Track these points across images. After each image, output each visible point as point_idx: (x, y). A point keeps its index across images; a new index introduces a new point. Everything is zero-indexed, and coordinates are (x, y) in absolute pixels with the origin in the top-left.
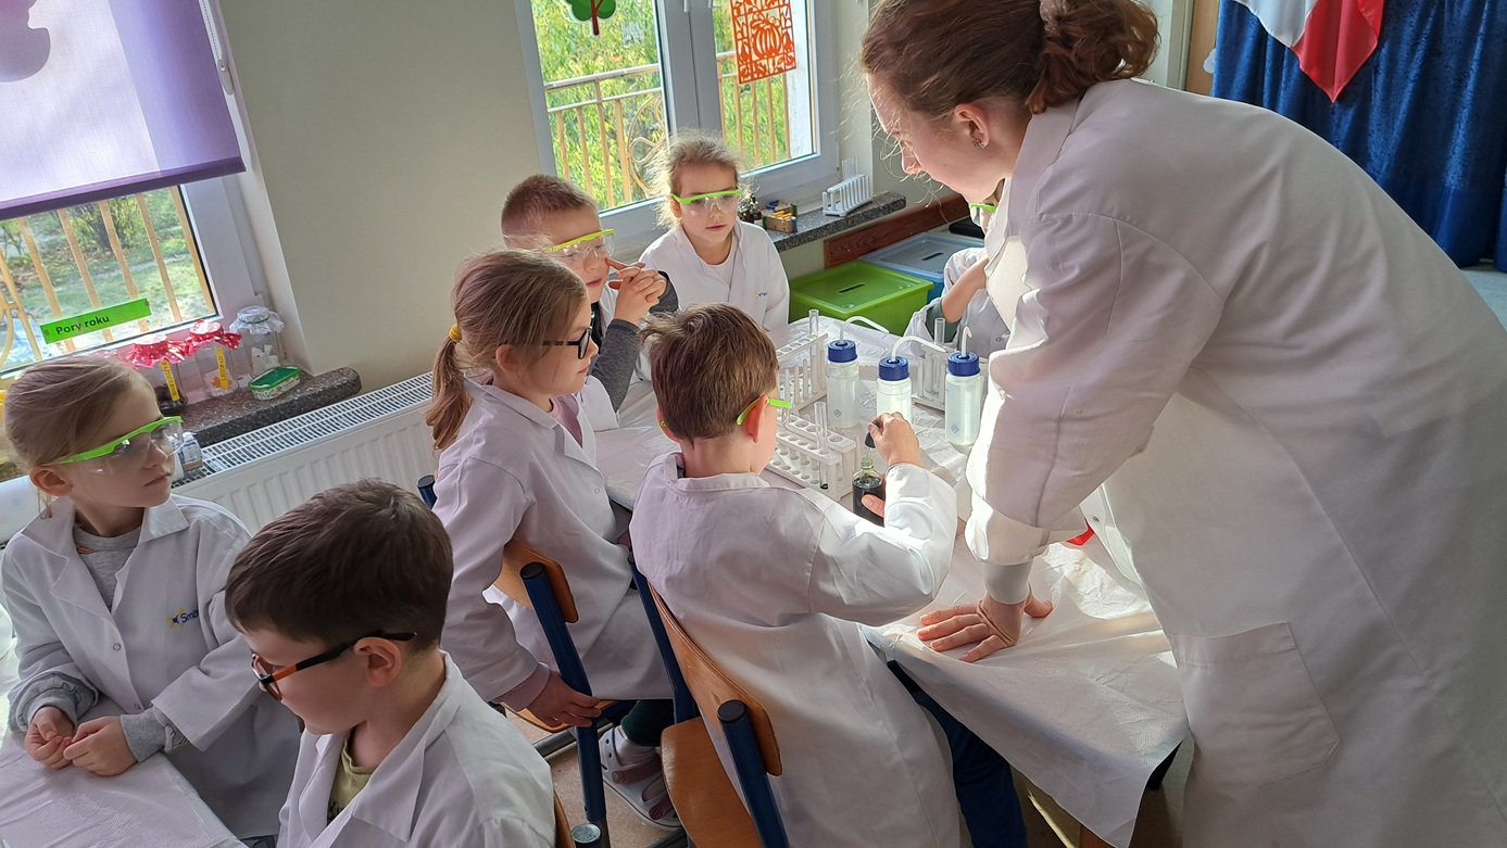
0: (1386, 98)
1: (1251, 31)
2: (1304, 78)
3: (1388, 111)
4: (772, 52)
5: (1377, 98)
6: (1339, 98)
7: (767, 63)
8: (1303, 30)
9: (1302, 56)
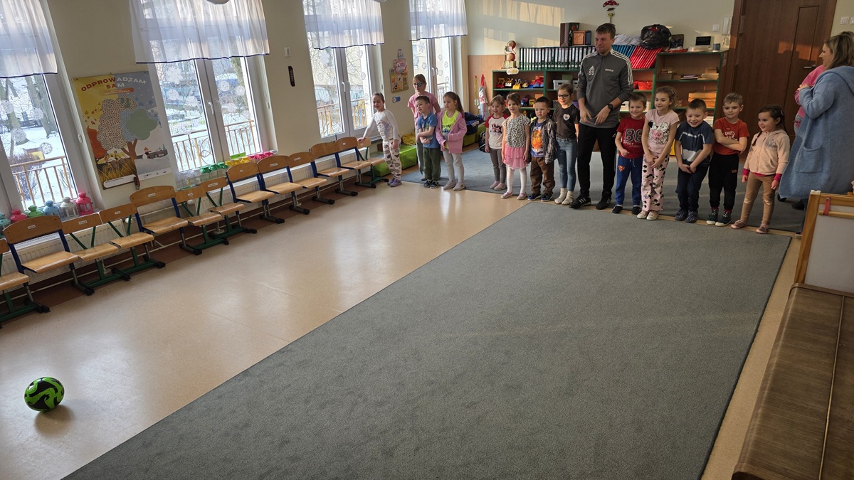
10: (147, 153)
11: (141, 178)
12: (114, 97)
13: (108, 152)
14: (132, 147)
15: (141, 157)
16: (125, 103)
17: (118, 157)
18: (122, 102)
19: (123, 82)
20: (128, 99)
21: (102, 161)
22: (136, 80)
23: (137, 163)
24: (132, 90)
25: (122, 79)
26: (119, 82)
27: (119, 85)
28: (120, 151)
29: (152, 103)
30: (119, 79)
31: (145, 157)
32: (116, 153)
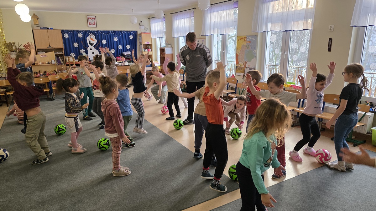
10: (249, 67)
12: (245, 44)
13: (239, 63)
14: (246, 63)
15: (247, 68)
16: (247, 47)
17: (241, 66)
18: (247, 46)
20: (248, 46)
21: (237, 66)
22: (252, 39)
23: (246, 69)
24: (250, 42)
27: (247, 40)
28: (242, 64)
29: (255, 48)
30: (248, 38)
31: (248, 68)
32: (241, 64)
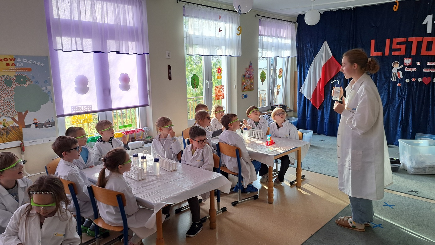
0: (326, 109)
1: (303, 97)
2: (312, 105)
3: (327, 111)
4: (221, 96)
5: (325, 109)
6: (319, 109)
7: (220, 97)
8: (311, 97)
9: (311, 101)
10: (35, 123)
11: (26, 144)
12: (12, 74)
14: (22, 117)
15: (29, 126)
17: (6, 125)
19: (22, 62)
20: (24, 77)
23: (25, 131)
24: (29, 70)
25: (22, 60)
26: (19, 62)
27: (18, 64)
29: (47, 82)
30: (19, 60)
31: (33, 126)
